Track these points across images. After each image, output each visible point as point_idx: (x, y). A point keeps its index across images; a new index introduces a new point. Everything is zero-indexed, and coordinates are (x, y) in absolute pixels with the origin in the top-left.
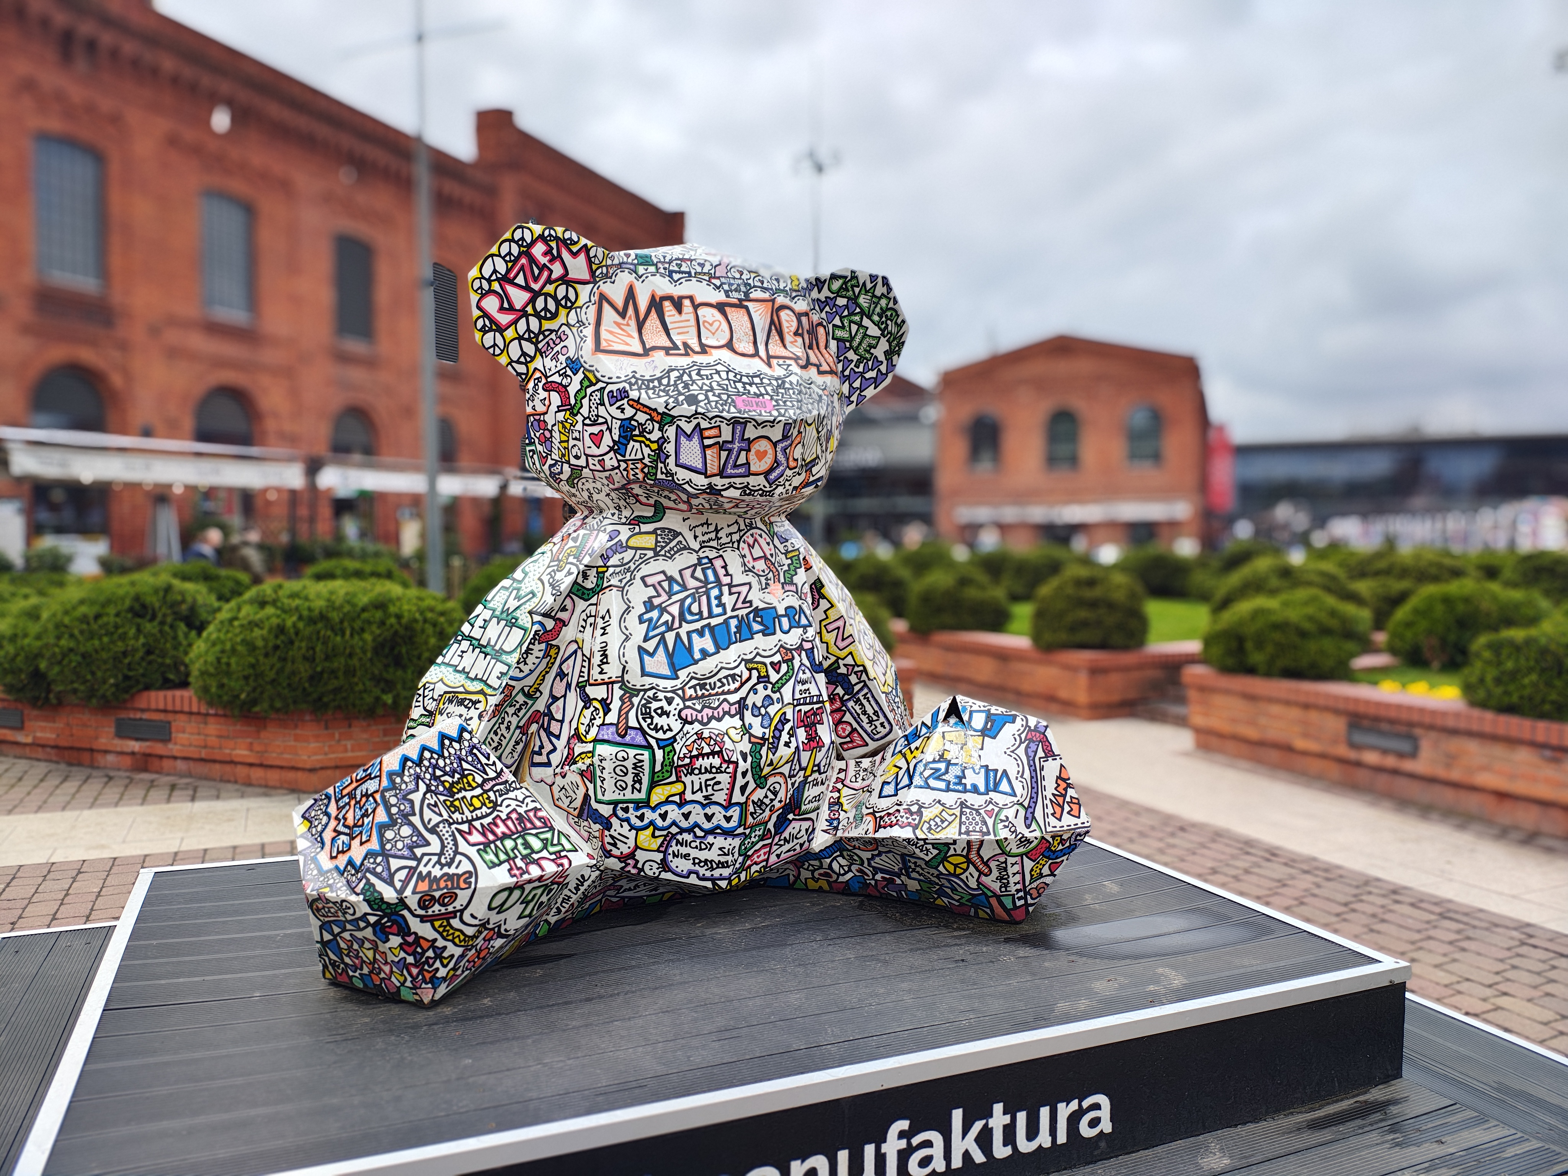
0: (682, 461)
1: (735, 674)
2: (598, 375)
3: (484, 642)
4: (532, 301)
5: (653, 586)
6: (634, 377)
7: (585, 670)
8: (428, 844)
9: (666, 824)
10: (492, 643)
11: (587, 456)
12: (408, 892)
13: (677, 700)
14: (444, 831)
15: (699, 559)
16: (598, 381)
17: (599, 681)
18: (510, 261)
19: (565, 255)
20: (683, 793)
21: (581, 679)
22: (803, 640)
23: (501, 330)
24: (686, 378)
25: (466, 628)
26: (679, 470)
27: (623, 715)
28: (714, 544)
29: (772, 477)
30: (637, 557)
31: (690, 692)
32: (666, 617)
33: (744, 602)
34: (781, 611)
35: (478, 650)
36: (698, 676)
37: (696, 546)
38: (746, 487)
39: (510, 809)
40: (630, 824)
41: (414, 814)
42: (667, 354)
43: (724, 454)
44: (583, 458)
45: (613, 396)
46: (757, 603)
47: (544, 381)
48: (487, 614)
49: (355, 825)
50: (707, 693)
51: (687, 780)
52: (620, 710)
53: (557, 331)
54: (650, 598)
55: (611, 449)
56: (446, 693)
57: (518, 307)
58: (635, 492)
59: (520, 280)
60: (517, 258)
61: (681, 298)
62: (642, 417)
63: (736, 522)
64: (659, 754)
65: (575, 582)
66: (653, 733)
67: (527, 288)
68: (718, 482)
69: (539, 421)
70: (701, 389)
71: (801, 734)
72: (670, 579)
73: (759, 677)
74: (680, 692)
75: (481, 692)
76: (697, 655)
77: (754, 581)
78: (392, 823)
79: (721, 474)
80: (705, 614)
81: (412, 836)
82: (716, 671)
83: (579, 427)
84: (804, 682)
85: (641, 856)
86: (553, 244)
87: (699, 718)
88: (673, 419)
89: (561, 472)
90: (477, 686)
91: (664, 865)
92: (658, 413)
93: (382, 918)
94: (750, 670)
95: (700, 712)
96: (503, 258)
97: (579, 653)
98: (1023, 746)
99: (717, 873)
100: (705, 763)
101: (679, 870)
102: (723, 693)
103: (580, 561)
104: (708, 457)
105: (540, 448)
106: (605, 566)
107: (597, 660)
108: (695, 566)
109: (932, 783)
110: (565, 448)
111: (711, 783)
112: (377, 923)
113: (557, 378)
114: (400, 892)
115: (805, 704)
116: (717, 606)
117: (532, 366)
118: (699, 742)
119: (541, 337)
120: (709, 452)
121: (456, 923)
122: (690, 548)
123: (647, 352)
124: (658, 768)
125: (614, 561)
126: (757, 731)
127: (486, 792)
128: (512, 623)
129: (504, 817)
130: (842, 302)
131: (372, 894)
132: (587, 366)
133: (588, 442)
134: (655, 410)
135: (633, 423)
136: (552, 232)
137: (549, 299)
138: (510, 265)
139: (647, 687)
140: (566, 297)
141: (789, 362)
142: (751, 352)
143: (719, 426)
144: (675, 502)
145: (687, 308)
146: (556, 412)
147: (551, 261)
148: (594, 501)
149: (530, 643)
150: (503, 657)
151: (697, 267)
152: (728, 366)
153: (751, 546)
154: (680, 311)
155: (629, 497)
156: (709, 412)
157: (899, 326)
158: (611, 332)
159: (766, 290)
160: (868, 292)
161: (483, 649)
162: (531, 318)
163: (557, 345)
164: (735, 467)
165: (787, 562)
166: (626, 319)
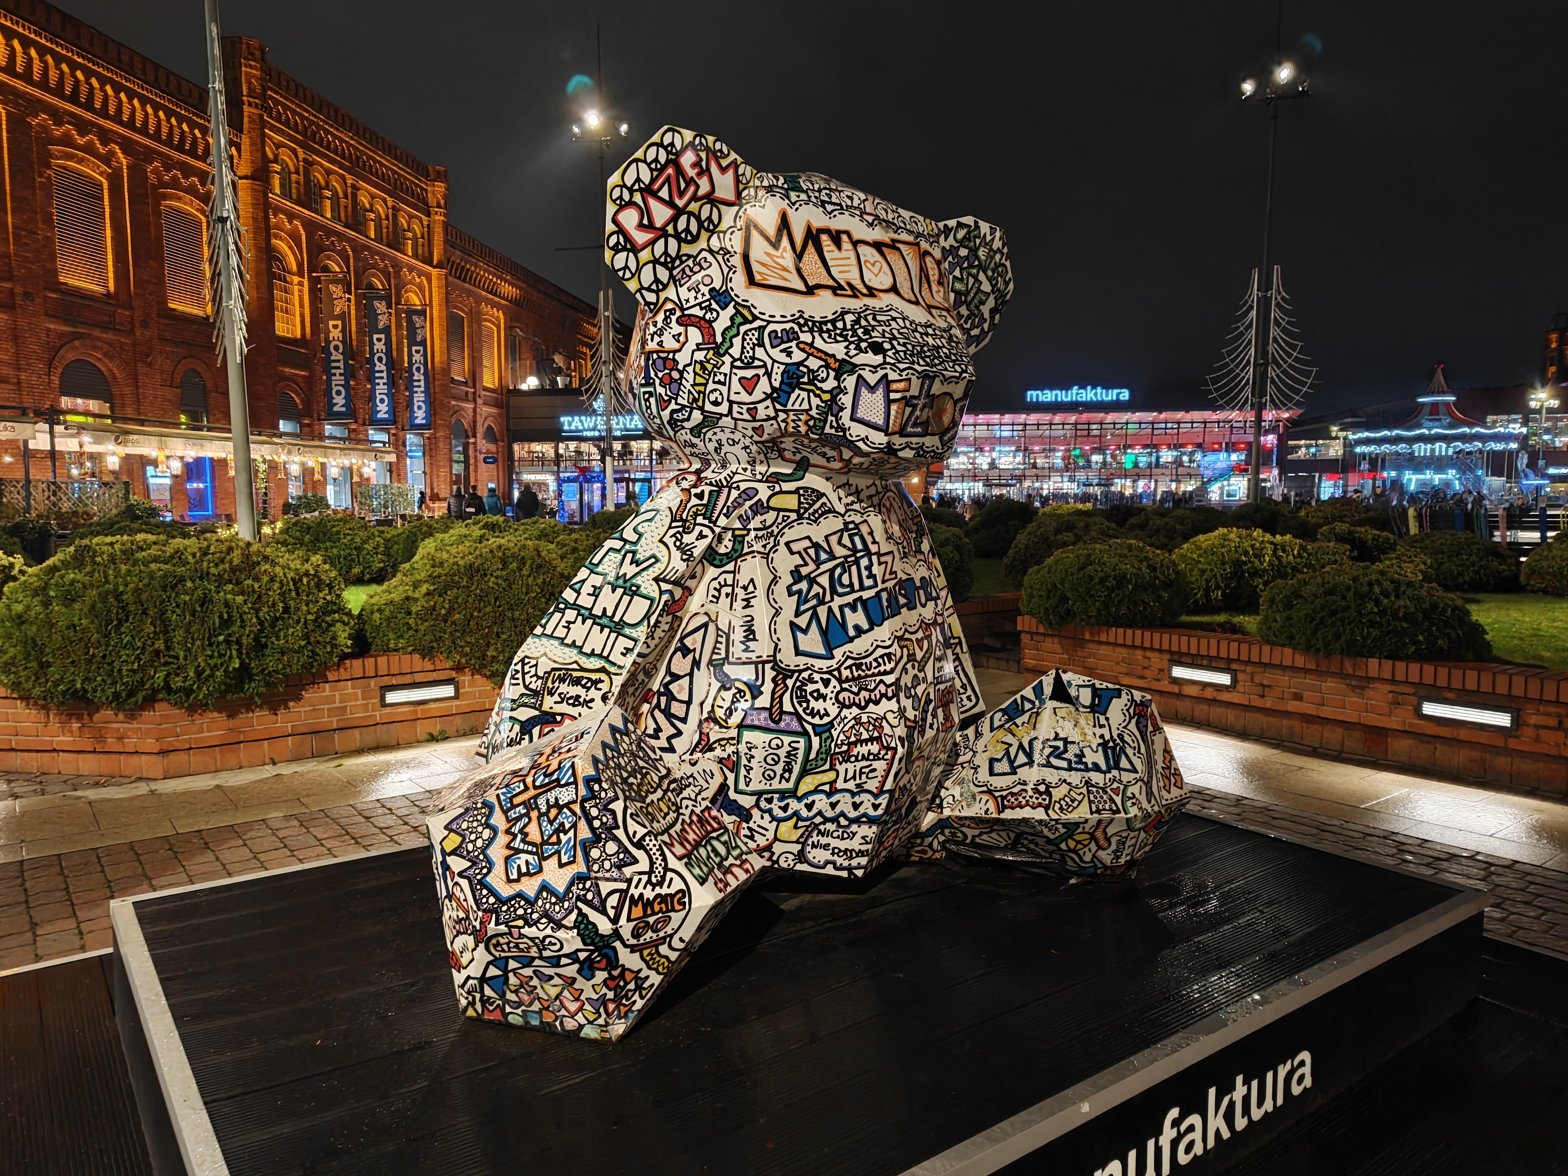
0: (860, 415)
1: (890, 653)
2: (756, 312)
3: (597, 611)
4: (674, 219)
5: (799, 553)
7: (723, 647)
8: (636, 861)
9: (811, 814)
10: (609, 613)
11: (731, 403)
12: (623, 920)
13: (834, 682)
14: (651, 844)
15: (846, 524)
16: (755, 318)
17: (744, 660)
18: (656, 169)
19: (714, 168)
20: (835, 781)
21: (715, 657)
22: (936, 614)
23: (635, 250)
24: (863, 323)
25: (569, 595)
26: (854, 425)
27: (776, 698)
28: (856, 507)
29: (946, 438)
30: (780, 520)
31: (846, 673)
32: (816, 589)
33: (891, 573)
34: (918, 584)
35: (589, 622)
36: (854, 655)
37: (842, 510)
38: (921, 447)
39: (689, 810)
40: (771, 815)
41: (618, 827)
43: (908, 410)
44: (726, 404)
45: (776, 337)
46: (900, 575)
47: (678, 313)
48: (597, 580)
49: (545, 842)
50: (863, 674)
51: (841, 768)
52: (773, 693)
53: (695, 257)
54: (796, 567)
55: (768, 396)
56: (553, 669)
57: (658, 224)
58: (782, 446)
59: (664, 193)
60: (664, 167)
64: (816, 741)
65: (710, 547)
66: (809, 718)
67: (670, 204)
68: (898, 441)
69: (665, 359)
70: (884, 337)
71: (940, 712)
72: (816, 546)
73: (908, 656)
74: (836, 673)
75: (603, 670)
76: (852, 633)
77: (894, 548)
78: (596, 840)
79: (902, 433)
80: (857, 587)
81: (618, 853)
82: (871, 649)
83: (726, 369)
84: (939, 659)
85: (778, 848)
86: (703, 155)
87: (857, 701)
88: (853, 368)
90: (598, 663)
91: (801, 857)
92: (836, 360)
93: (593, 952)
94: (902, 648)
95: (857, 694)
96: (649, 165)
97: (712, 627)
98: (1134, 721)
99: (854, 863)
100: (863, 750)
101: (816, 861)
102: (880, 674)
103: (715, 523)
104: (893, 413)
105: (660, 390)
106: (745, 528)
107: (738, 635)
108: (841, 531)
109: (1054, 761)
110: (699, 392)
111: (866, 770)
112: (588, 958)
113: (696, 311)
114: (615, 921)
115: (941, 683)
116: (868, 577)
117: (663, 296)
118: (857, 727)
119: (678, 262)
120: (894, 407)
121: (664, 949)
122: (835, 512)
123: (810, 291)
124: (813, 755)
125: (755, 523)
126: (911, 714)
127: (665, 792)
128: (633, 591)
129: (688, 821)
130: (963, 252)
131: (586, 927)
132: (739, 300)
133: (736, 386)
134: (833, 356)
135: (802, 368)
136: (703, 141)
137: (692, 218)
138: (655, 173)
139: (802, 667)
140: (709, 219)
141: (944, 313)
142: (914, 299)
143: (910, 379)
144: (828, 460)
145: (846, 245)
146: (693, 352)
147: (699, 175)
148: (722, 454)
149: (659, 615)
150: (627, 631)
151: (846, 199)
152: (902, 313)
153: (889, 511)
154: (839, 248)
155: (773, 451)
156: (900, 362)
157: (1007, 283)
158: (763, 264)
159: (910, 232)
160: (986, 244)
161: (598, 621)
162: (670, 239)
163: (695, 273)
164: (915, 425)
165: (914, 528)
166: (781, 250)
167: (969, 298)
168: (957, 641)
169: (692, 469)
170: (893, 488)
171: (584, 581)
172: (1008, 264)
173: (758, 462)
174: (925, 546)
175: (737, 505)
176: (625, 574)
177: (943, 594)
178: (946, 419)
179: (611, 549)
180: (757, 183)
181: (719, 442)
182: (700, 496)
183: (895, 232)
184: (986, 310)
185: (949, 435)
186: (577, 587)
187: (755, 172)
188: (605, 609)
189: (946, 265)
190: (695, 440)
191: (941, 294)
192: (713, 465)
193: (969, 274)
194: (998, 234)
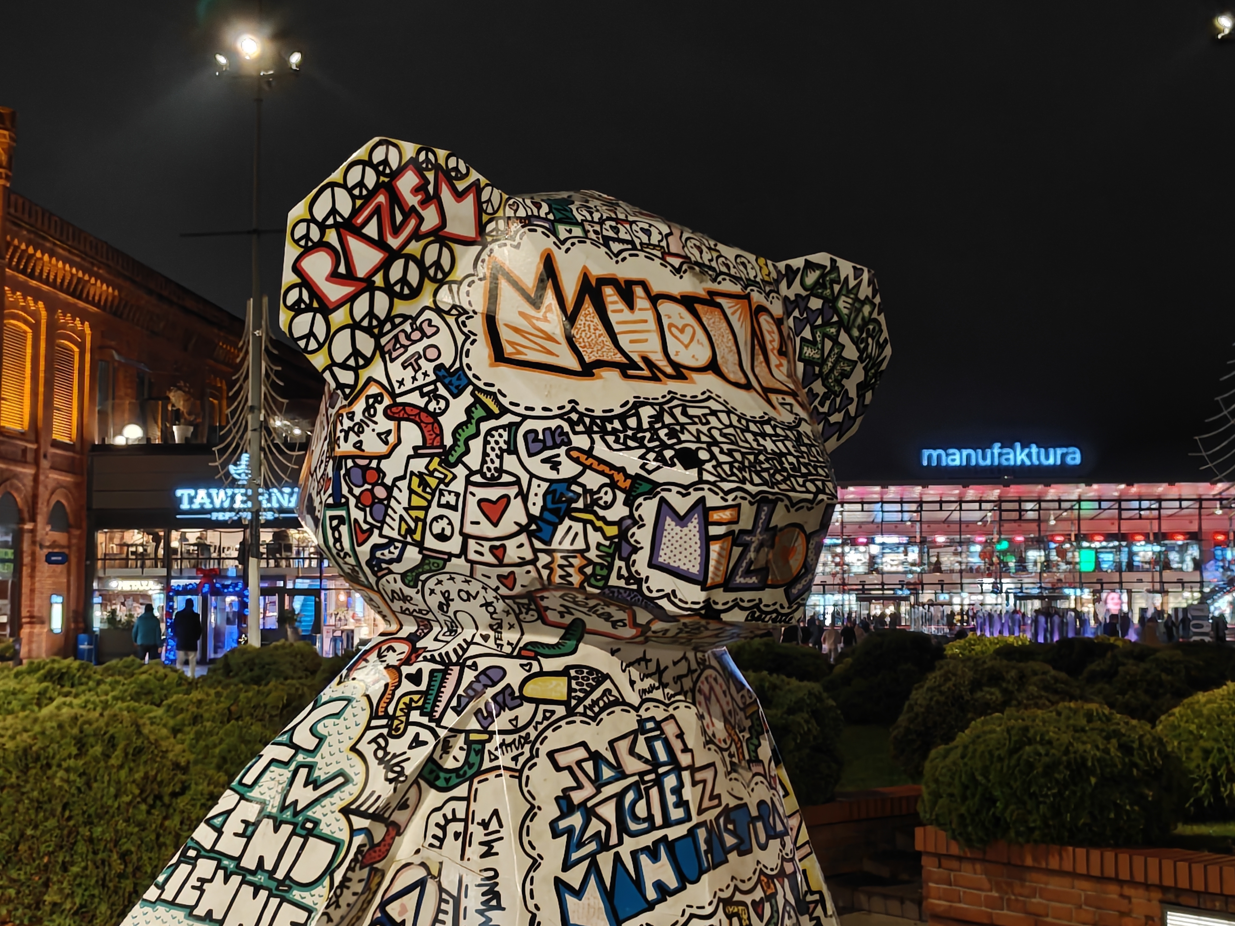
0: (662, 559)
2: (505, 402)
3: (249, 862)
4: (385, 266)
5: (569, 768)
6: (574, 410)
7: (448, 919)
10: (269, 865)
11: (466, 537)
15: (641, 722)
16: (504, 411)
18: (360, 197)
19: (446, 195)
22: (783, 859)
24: (668, 419)
26: (654, 573)
28: (658, 694)
29: (795, 591)
30: (539, 717)
32: (595, 826)
33: (712, 798)
34: (754, 813)
35: (236, 880)
37: (635, 700)
38: (757, 606)
42: (626, 376)
43: (737, 551)
44: (457, 539)
45: (536, 440)
46: (726, 799)
47: (387, 401)
48: (250, 810)
53: (415, 319)
54: (565, 790)
55: (522, 529)
57: (361, 272)
58: (544, 603)
59: (371, 230)
60: (373, 194)
61: (630, 283)
62: (593, 480)
63: (684, 657)
65: (430, 759)
67: (380, 244)
68: (721, 597)
69: (365, 469)
70: (699, 441)
72: (596, 757)
76: (651, 894)
77: (715, 757)
79: (727, 585)
80: (659, 821)
82: (682, 921)
83: (458, 485)
86: (430, 176)
88: (652, 490)
89: (399, 559)
92: (627, 476)
96: (350, 191)
97: (431, 887)
103: (438, 721)
104: (713, 556)
105: (356, 514)
106: (485, 731)
107: (473, 900)
108: (635, 733)
110: (416, 520)
113: (415, 399)
116: (677, 805)
117: (364, 375)
119: (388, 326)
120: (715, 548)
122: (624, 703)
125: (501, 722)
132: (480, 384)
133: (473, 512)
134: (622, 470)
135: (574, 488)
136: (431, 156)
137: (412, 265)
138: (359, 203)
140: (437, 264)
141: (789, 399)
142: (743, 381)
143: (739, 506)
144: (614, 625)
145: (641, 302)
146: (409, 457)
147: (424, 203)
148: (450, 613)
149: (349, 869)
150: (296, 895)
151: (641, 234)
152: (725, 403)
153: (708, 699)
154: (631, 305)
155: (528, 610)
156: (723, 480)
157: (881, 347)
158: (516, 330)
159: (736, 279)
160: (849, 291)
161: (249, 878)
162: (378, 294)
163: (414, 342)
164: (748, 573)
165: (748, 723)
166: (543, 309)
167: (826, 370)
168: (817, 897)
169: (403, 634)
170: (714, 663)
171: (228, 813)
172: (882, 318)
173: (505, 625)
174: (765, 751)
175: (473, 693)
176: (296, 802)
177: (794, 822)
178: (795, 563)
179: (273, 761)
180: (510, 212)
181: (446, 595)
182: (415, 678)
183: (714, 280)
184: (851, 385)
185: (799, 586)
186: (218, 822)
187: (505, 196)
188: (261, 859)
189: (791, 322)
190: (408, 591)
191: (784, 369)
192: (436, 629)
193: (825, 335)
194: (866, 276)
